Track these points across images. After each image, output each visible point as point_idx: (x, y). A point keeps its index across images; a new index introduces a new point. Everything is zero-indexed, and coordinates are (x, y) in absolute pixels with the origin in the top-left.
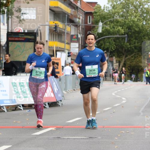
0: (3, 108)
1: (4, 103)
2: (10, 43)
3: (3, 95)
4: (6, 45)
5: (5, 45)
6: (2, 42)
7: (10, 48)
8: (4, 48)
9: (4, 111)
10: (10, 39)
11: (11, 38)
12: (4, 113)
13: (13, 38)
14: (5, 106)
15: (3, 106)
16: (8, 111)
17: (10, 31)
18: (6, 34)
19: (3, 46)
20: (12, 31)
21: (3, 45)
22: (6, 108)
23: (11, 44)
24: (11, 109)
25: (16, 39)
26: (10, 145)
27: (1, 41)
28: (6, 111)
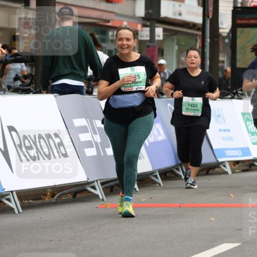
0: (225, 166)
1: (225, 156)
2: (239, 30)
3: (225, 139)
4: (231, 35)
5: (228, 34)
6: (221, 28)
7: (239, 41)
8: (227, 41)
9: (227, 173)
10: (239, 22)
11: (241, 20)
12: (226, 176)
13: (246, 19)
14: (229, 161)
15: (223, 162)
16: (233, 172)
17: (239, 5)
18: (231, 13)
19: (224, 38)
20: (244, 6)
21: (225, 35)
22: (231, 167)
23: (242, 32)
24: (241, 168)
25: (252, 22)
26: (238, 243)
27: (220, 26)
28: (229, 171)
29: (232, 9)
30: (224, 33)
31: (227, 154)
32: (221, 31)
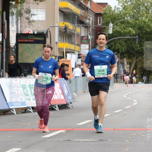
0: (13, 111)
1: (13, 106)
2: (19, 45)
4: (15, 47)
5: (14, 46)
7: (19, 50)
8: (13, 50)
9: (14, 114)
10: (19, 40)
11: (21, 40)
12: (14, 115)
13: (23, 39)
14: (15, 108)
15: (12, 109)
16: (17, 113)
17: (19, 33)
18: (15, 36)
19: (12, 48)
21: (13, 47)
22: (16, 111)
23: (21, 46)
24: (21, 111)
25: (26, 41)
26: (20, 148)
27: (10, 43)
28: (15, 113)
29: (16, 34)
30: (12, 46)
31: (14, 105)
32: (11, 45)
